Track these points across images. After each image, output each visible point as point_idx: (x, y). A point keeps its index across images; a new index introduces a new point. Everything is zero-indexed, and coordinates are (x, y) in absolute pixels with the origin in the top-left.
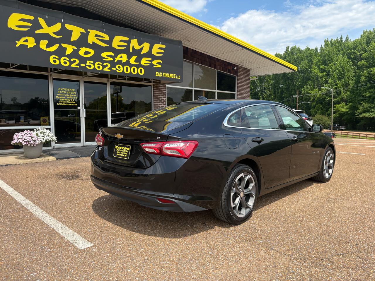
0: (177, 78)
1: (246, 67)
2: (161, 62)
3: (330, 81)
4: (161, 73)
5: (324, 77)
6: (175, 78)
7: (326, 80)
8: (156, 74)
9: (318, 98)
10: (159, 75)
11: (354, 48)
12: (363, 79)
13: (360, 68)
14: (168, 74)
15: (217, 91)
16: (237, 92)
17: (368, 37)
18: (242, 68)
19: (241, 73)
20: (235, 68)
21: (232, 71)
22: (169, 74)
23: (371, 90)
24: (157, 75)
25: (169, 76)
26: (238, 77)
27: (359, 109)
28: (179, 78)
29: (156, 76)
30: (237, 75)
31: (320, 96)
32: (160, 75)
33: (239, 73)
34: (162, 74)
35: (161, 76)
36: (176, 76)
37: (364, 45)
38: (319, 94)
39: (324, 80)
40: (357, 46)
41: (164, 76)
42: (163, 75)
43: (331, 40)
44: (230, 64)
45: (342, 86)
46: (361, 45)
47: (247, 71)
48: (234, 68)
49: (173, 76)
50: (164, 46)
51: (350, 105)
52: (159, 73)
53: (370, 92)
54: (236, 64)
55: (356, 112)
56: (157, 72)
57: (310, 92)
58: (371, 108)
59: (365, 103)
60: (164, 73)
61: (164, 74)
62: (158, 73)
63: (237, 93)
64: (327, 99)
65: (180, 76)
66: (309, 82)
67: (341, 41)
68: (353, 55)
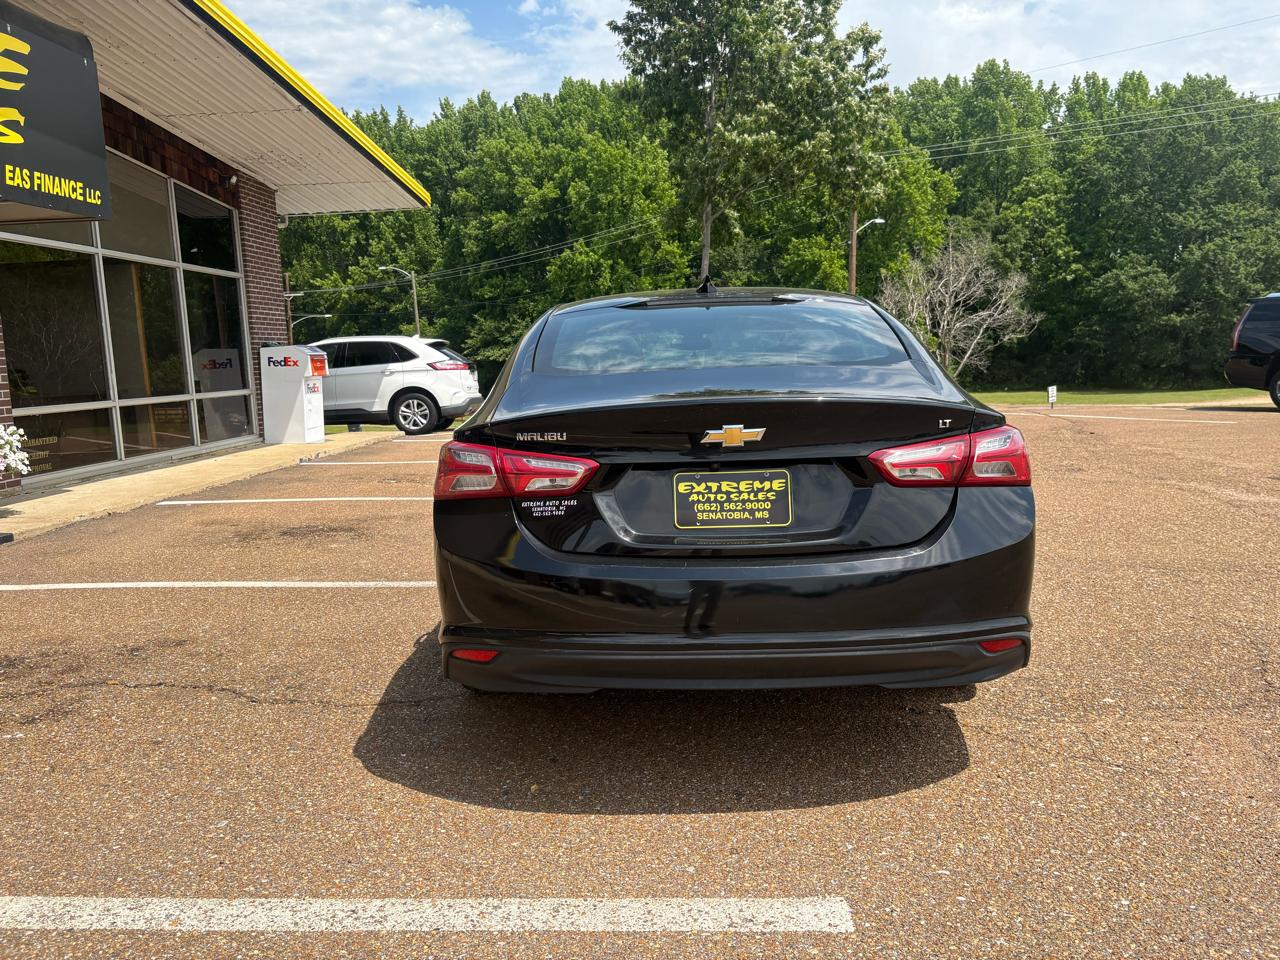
0: (89, 200)
1: (261, 180)
2: (22, 120)
3: (375, 246)
4: (25, 171)
5: (353, 236)
6: (81, 198)
7: (359, 242)
8: (9, 175)
9: (345, 302)
10: (18, 181)
11: (431, 150)
12: (471, 247)
13: (459, 212)
14: (54, 180)
15: (180, 266)
16: (246, 271)
17: (466, 119)
18: (250, 180)
19: (250, 200)
20: (234, 180)
21: (219, 189)
22: (57, 178)
23: (494, 281)
24: (12, 179)
25: (57, 190)
26: (240, 213)
27: (472, 338)
28: (99, 202)
29: (9, 182)
30: (238, 208)
31: (350, 295)
32: (23, 179)
33: (244, 198)
34: (31, 178)
35: (28, 186)
36: (83, 188)
37: (458, 144)
38: (346, 289)
39: (353, 242)
40: (439, 145)
41: (39, 186)
42: (37, 181)
43: (355, 114)
44: (211, 161)
45: (411, 262)
46: (449, 141)
47: (267, 194)
48: (230, 179)
49: (74, 190)
50: (24, 48)
51: (443, 326)
52: (18, 169)
53: (492, 286)
54: (229, 163)
55: (463, 346)
56: (9, 168)
57: (318, 282)
58: (503, 334)
59: (485, 318)
60: (37, 174)
61: (39, 178)
62: (13, 172)
63: (246, 276)
64: (374, 304)
65: (98, 193)
66: (309, 249)
67: (386, 120)
68: (429, 171)
